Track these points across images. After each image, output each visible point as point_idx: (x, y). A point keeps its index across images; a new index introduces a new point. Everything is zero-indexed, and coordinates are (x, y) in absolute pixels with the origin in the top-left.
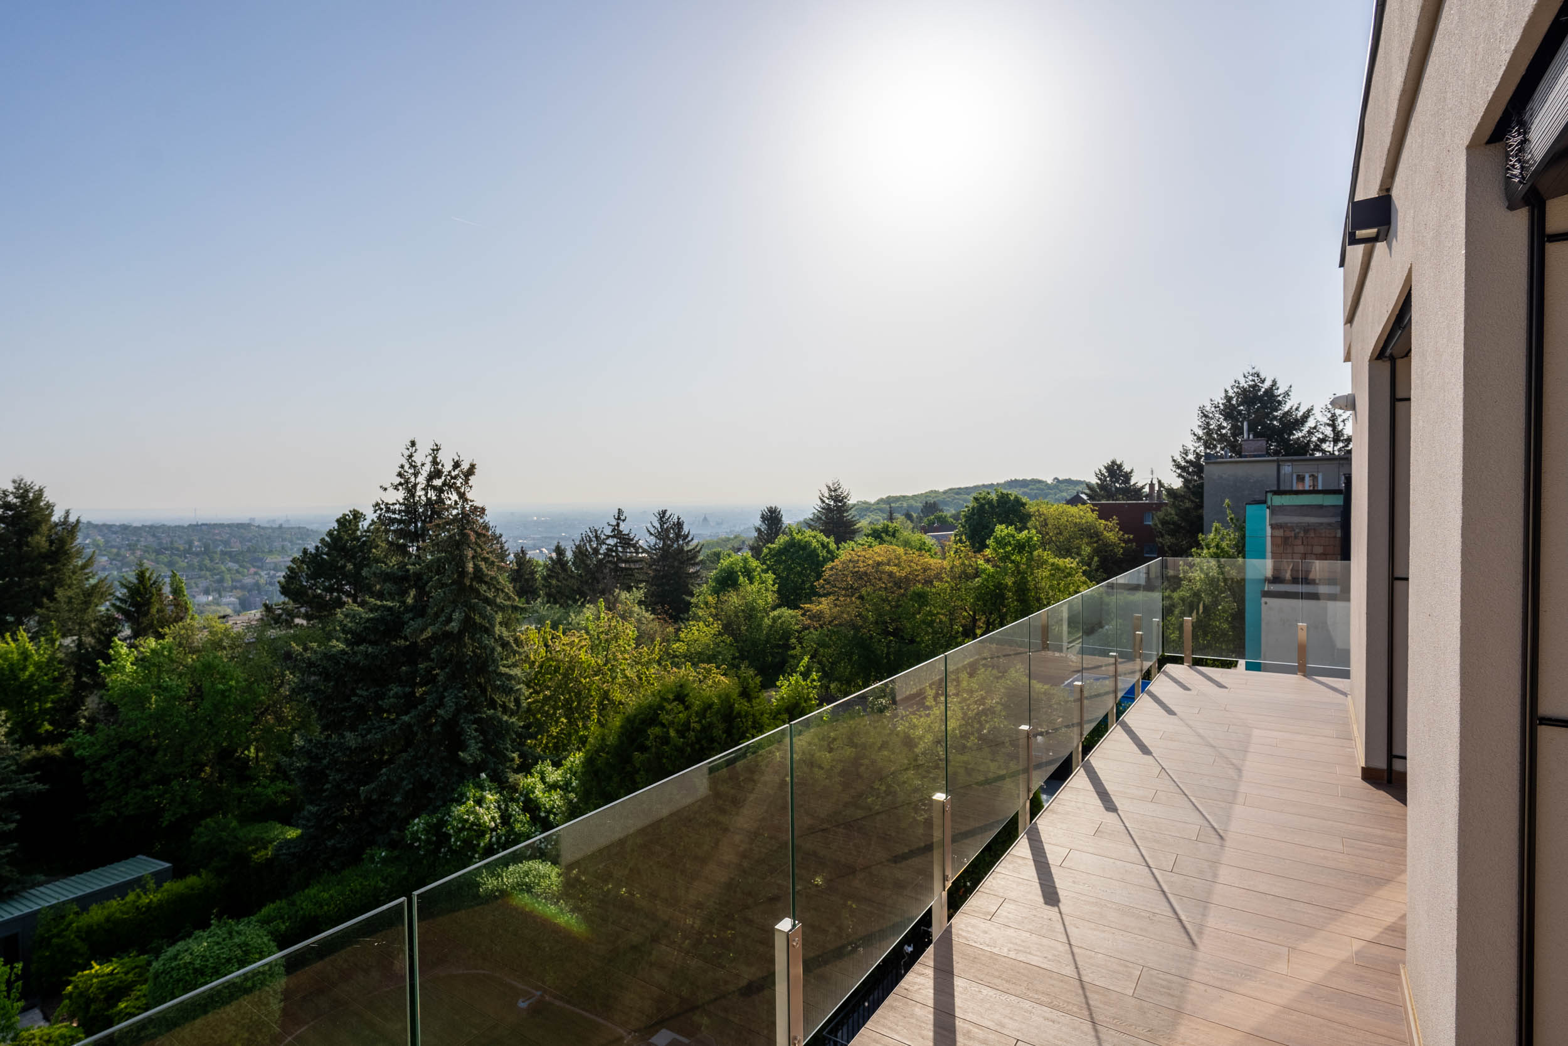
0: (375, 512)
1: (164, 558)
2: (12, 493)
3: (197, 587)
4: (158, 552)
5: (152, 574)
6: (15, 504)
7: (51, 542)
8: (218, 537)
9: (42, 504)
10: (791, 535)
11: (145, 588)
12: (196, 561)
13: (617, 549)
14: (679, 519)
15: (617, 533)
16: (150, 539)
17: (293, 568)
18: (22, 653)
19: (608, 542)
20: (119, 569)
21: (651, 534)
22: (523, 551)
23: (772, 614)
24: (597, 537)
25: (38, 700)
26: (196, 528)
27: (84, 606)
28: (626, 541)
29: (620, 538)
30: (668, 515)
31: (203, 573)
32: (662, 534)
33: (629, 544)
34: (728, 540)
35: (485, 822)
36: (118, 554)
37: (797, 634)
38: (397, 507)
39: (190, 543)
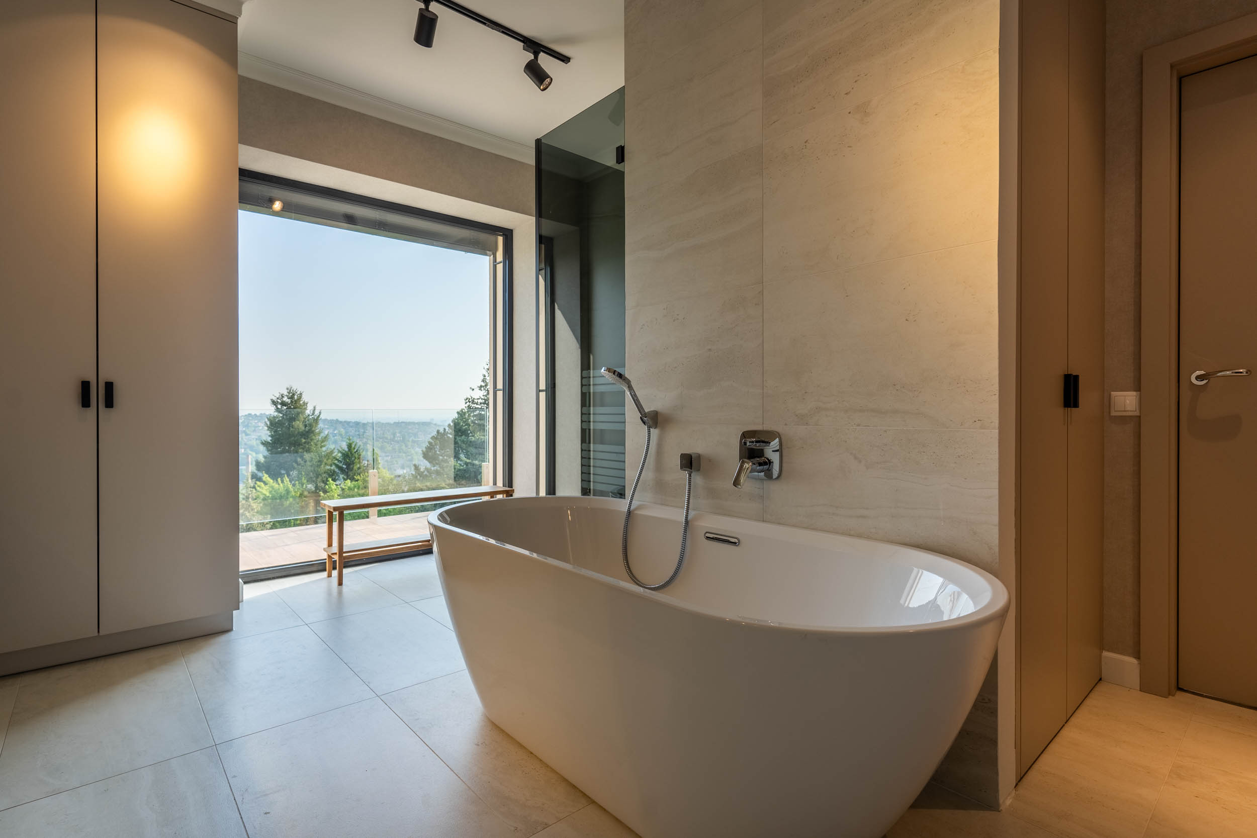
0: (466, 403)
2: (286, 395)
3: (397, 464)
5: (355, 445)
6: (287, 402)
7: (306, 426)
8: (410, 431)
9: (301, 402)
11: (351, 453)
12: (397, 447)
17: (431, 443)
18: (286, 490)
20: (343, 445)
27: (319, 463)
31: (400, 454)
38: (480, 401)
39: (394, 434)
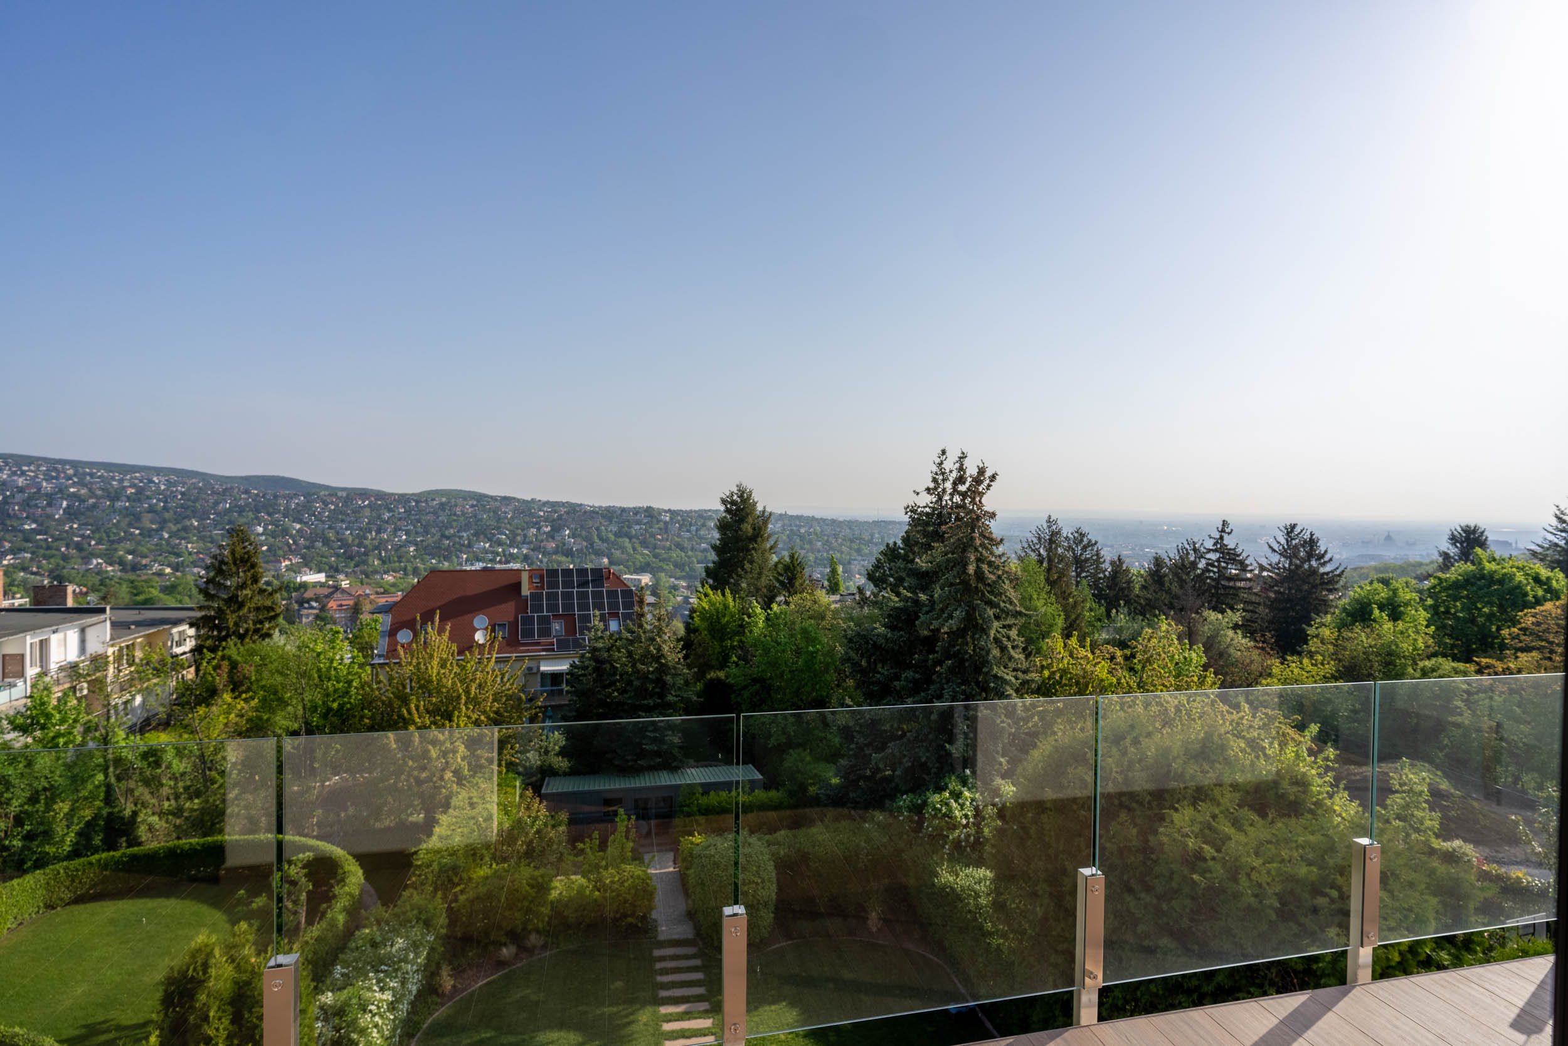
1: (855, 546)
2: (736, 493)
4: (852, 541)
6: (737, 502)
9: (751, 501)
10: (1480, 564)
11: (793, 566)
13: (1219, 565)
14: (1312, 535)
15: (1220, 546)
16: (848, 531)
19: (1208, 556)
20: (827, 552)
21: (1274, 550)
22: (1119, 560)
23: (1421, 664)
24: (1195, 550)
25: (730, 639)
26: (877, 523)
28: (1230, 556)
29: (1222, 553)
30: (1297, 530)
32: (1289, 552)
33: (1234, 560)
34: (1420, 564)
35: (956, 817)
36: (827, 541)
37: (1465, 696)
38: (927, 509)
39: (872, 535)
